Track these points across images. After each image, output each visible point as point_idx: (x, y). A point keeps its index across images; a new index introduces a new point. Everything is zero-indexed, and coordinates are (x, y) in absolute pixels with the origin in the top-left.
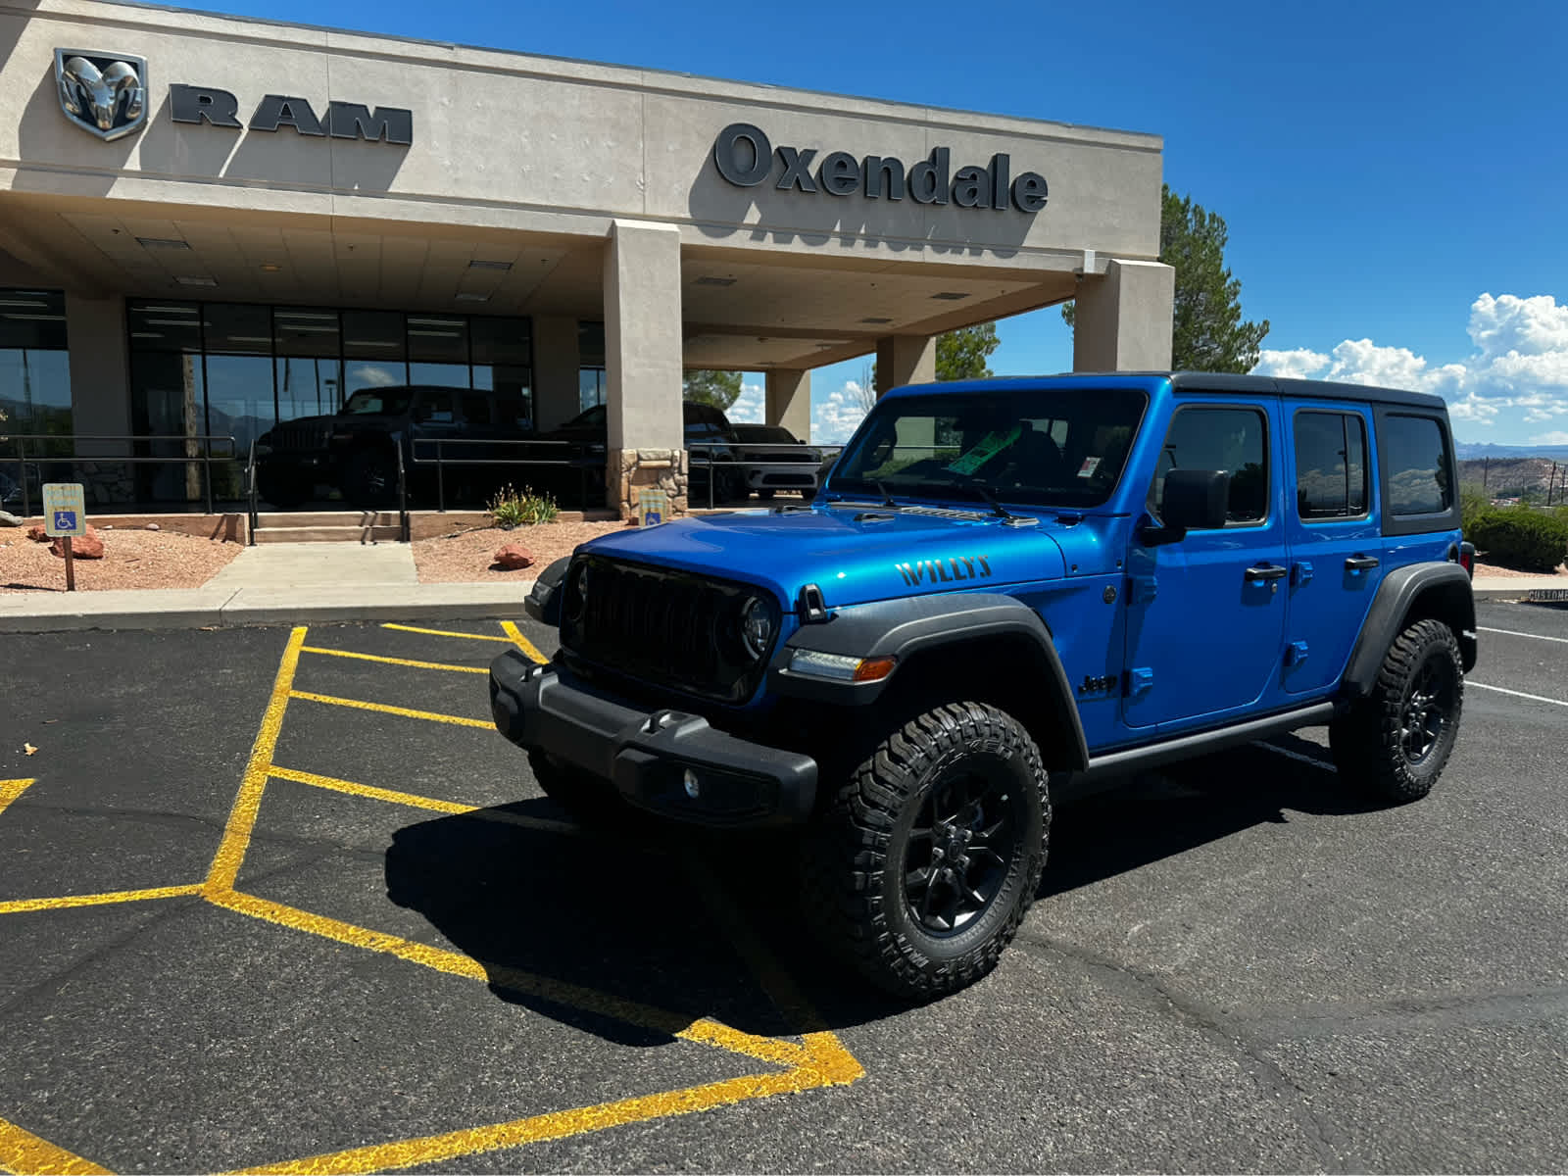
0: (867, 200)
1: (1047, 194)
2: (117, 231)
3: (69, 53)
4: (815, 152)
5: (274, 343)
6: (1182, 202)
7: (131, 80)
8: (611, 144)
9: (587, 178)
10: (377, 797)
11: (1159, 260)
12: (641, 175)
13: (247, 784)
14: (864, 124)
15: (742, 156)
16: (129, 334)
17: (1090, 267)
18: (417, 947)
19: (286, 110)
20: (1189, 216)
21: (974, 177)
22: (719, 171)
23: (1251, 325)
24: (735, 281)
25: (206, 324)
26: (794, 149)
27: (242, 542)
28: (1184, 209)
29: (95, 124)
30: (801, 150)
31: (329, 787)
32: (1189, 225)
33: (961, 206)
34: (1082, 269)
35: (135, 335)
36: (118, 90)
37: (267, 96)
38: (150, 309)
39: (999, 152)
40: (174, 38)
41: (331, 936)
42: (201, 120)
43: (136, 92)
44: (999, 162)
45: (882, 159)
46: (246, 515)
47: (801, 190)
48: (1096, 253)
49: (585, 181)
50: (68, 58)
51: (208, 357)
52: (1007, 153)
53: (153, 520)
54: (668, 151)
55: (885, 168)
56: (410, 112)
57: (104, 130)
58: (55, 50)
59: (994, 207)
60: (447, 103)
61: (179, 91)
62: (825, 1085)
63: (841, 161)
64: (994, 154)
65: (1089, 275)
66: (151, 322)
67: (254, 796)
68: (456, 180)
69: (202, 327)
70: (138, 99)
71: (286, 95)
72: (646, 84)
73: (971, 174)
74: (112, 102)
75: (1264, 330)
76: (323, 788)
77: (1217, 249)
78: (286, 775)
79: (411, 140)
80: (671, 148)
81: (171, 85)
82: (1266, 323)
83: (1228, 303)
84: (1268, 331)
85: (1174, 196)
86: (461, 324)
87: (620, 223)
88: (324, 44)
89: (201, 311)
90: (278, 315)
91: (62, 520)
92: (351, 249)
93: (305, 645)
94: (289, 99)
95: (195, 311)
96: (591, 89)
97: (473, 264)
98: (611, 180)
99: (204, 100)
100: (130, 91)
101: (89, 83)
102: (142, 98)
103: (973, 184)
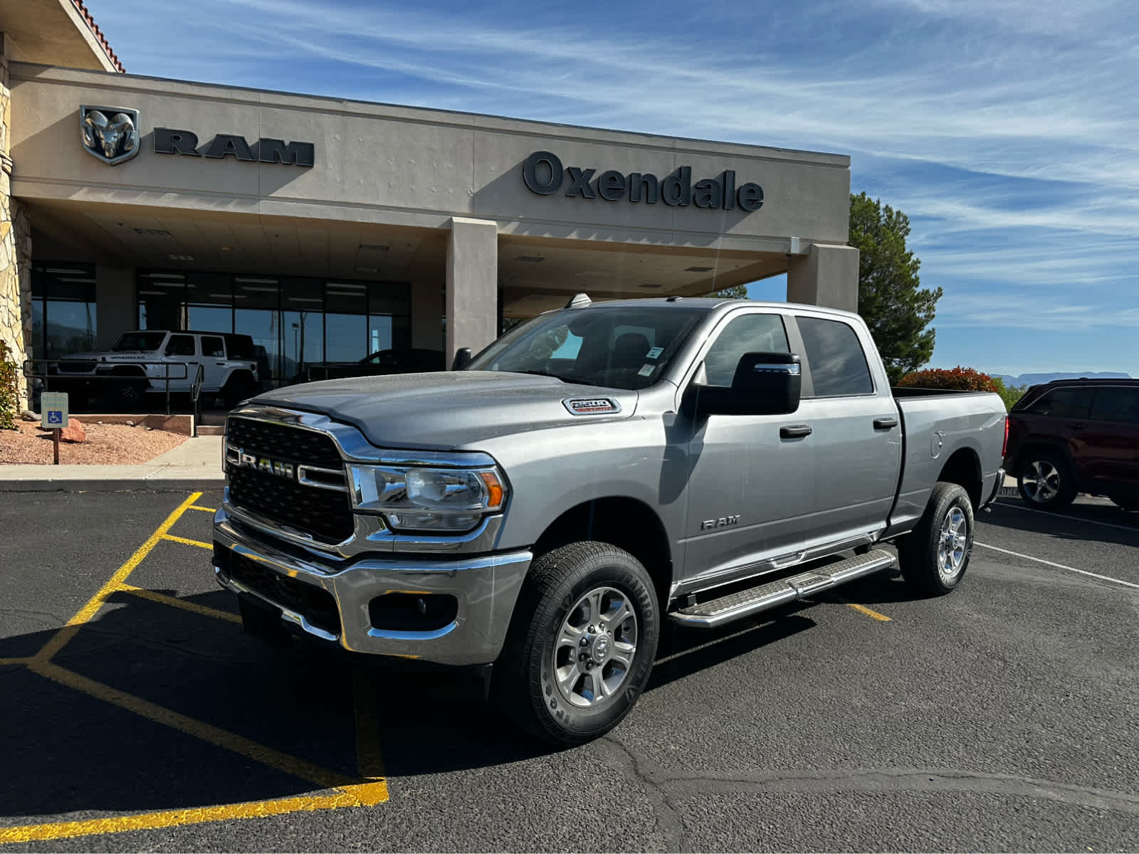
0: (630, 204)
1: (762, 198)
2: (120, 224)
3: (88, 108)
4: (594, 171)
5: (233, 298)
6: (876, 203)
7: (127, 126)
8: (450, 166)
9: (434, 189)
11: (848, 244)
12: (472, 186)
14: (630, 151)
15: (542, 174)
16: (138, 292)
17: (795, 249)
18: (147, 704)
19: (230, 145)
20: (882, 213)
21: (709, 187)
22: (526, 184)
23: (928, 291)
24: (542, 259)
25: (189, 286)
26: (579, 169)
27: (189, 434)
28: (877, 207)
29: (104, 155)
30: (584, 169)
32: (882, 219)
33: (700, 207)
34: (789, 251)
35: (141, 293)
36: (119, 132)
37: (217, 135)
38: (152, 275)
39: (729, 169)
40: (158, 98)
42: (173, 151)
43: (131, 133)
44: (727, 176)
45: (643, 174)
46: (192, 416)
47: (584, 197)
48: (800, 239)
49: (433, 192)
50: (89, 111)
51: (189, 308)
52: (733, 169)
53: (129, 418)
54: (491, 171)
55: (643, 181)
56: (312, 145)
57: (110, 158)
58: (81, 106)
59: (724, 208)
60: (339, 139)
61: (159, 132)
62: (355, 806)
63: (613, 177)
64: (724, 170)
65: (795, 255)
66: (155, 284)
68: (343, 191)
69: (186, 286)
70: (133, 137)
71: (231, 134)
72: (477, 124)
73: (706, 185)
74: (116, 140)
75: (939, 293)
77: (902, 237)
79: (313, 164)
80: (493, 169)
81: (155, 129)
82: (940, 289)
83: (909, 276)
84: (941, 295)
85: (869, 200)
86: (363, 287)
87: (455, 219)
88: (258, 101)
89: (186, 278)
90: (237, 280)
91: (53, 417)
92: (277, 236)
93: (193, 504)
94: (232, 137)
95: (182, 277)
96: (438, 129)
97: (361, 247)
98: (451, 190)
99: (176, 138)
100: (128, 132)
101: (101, 127)
102: (135, 137)
103: (710, 192)
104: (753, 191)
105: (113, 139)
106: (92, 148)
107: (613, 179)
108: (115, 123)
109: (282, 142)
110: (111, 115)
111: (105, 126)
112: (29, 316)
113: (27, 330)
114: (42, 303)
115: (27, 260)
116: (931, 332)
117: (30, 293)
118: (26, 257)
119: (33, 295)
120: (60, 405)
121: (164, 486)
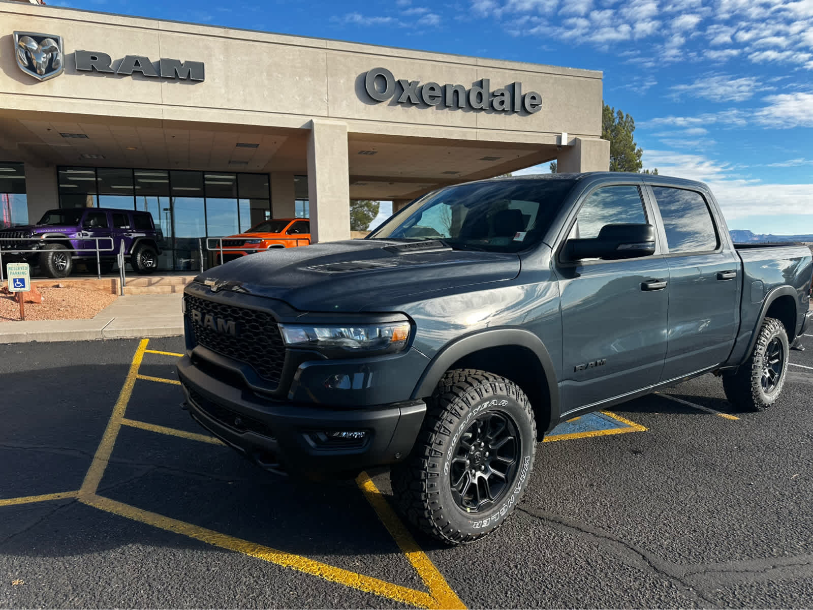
1: (541, 103)
2: (49, 129)
3: (22, 34)
4: (417, 82)
6: (611, 109)
7: (54, 49)
8: (309, 79)
9: (298, 98)
10: (182, 436)
11: (602, 137)
12: (326, 95)
13: (110, 430)
14: (445, 66)
15: (380, 86)
16: (59, 185)
17: (564, 142)
19: (137, 64)
20: (615, 116)
21: (502, 95)
22: (368, 94)
23: (648, 171)
24: (376, 152)
25: (99, 179)
26: (406, 81)
27: (116, 293)
28: (612, 112)
29: (36, 72)
30: (411, 81)
32: (615, 120)
33: (496, 110)
34: (561, 143)
35: (61, 186)
36: (48, 54)
37: (126, 56)
38: (69, 172)
39: (517, 81)
41: (150, 523)
42: (92, 69)
43: (57, 54)
44: (516, 87)
45: (454, 85)
46: (119, 279)
47: (411, 103)
48: (568, 134)
49: (297, 100)
50: (22, 36)
51: (100, 196)
52: (521, 81)
54: (340, 83)
55: (456, 90)
56: (203, 64)
57: (41, 75)
58: (14, 31)
59: (513, 113)
60: (223, 59)
61: (80, 53)
63: (432, 87)
64: (513, 82)
65: (564, 146)
66: (70, 178)
67: (112, 436)
68: (228, 100)
69: (97, 179)
70: (58, 58)
71: (138, 55)
72: (329, 47)
73: (500, 93)
74: (45, 60)
76: (153, 431)
77: (630, 133)
78: (131, 423)
79: (204, 78)
80: (342, 81)
81: (76, 51)
82: (656, 170)
83: (636, 160)
86: (232, 177)
87: (315, 120)
88: (157, 28)
89: (96, 173)
90: (136, 174)
91: (18, 283)
92: (174, 137)
93: (147, 349)
94: (138, 57)
95: (92, 172)
96: (300, 51)
97: (238, 145)
98: (310, 99)
99: (94, 58)
100: (55, 53)
101: (32, 50)
102: (60, 57)
103: (502, 98)
104: (533, 98)
105: (43, 59)
106: (25, 66)
107: (432, 89)
108: (43, 46)
109: (179, 61)
110: (39, 39)
111: (35, 49)
120: (23, 273)
121: (118, 335)
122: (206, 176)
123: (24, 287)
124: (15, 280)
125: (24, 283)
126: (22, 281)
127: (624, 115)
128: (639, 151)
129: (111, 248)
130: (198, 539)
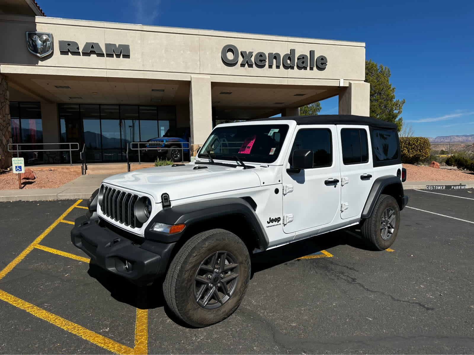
1: (327, 62)
2: (48, 84)
4: (252, 52)
5: (100, 115)
7: (47, 40)
8: (189, 52)
10: (62, 255)
11: (365, 81)
12: (199, 61)
13: (26, 250)
15: (229, 55)
16: (59, 114)
17: (342, 85)
18: (35, 308)
19: (92, 47)
20: (378, 68)
21: (303, 58)
22: (222, 60)
23: (398, 100)
24: (232, 93)
26: (246, 52)
28: (376, 66)
29: (37, 53)
30: (249, 52)
31: (50, 251)
32: (379, 70)
33: (299, 67)
34: (340, 85)
35: (61, 114)
36: (44, 43)
37: (87, 43)
38: (65, 106)
39: (313, 50)
41: (11, 303)
42: (68, 51)
45: (274, 53)
47: (248, 64)
48: (344, 80)
49: (182, 64)
50: (30, 34)
55: (274, 56)
56: (128, 46)
57: (40, 55)
58: (26, 32)
59: (310, 67)
60: (140, 42)
61: (61, 43)
64: (310, 50)
65: (342, 87)
67: (25, 254)
68: (143, 65)
69: (80, 111)
70: (50, 45)
71: (92, 42)
72: (200, 33)
74: (43, 46)
75: (404, 102)
76: (48, 252)
77: (387, 78)
78: (40, 247)
79: (129, 54)
80: (208, 53)
81: (60, 41)
82: (404, 100)
83: (391, 95)
86: (156, 108)
87: (192, 76)
88: (104, 27)
90: (102, 107)
91: (18, 168)
92: (116, 86)
93: (78, 205)
95: (78, 106)
96: (183, 36)
97: (153, 90)
98: (189, 64)
99: (69, 45)
101: (35, 41)
103: (304, 60)
104: (322, 59)
105: (41, 46)
106: (32, 50)
107: (261, 56)
108: (42, 39)
109: (115, 45)
110: (40, 35)
112: (10, 126)
113: (9, 131)
114: (18, 120)
115: (7, 101)
116: (400, 119)
117: (9, 115)
118: (7, 100)
119: (11, 117)
120: (20, 163)
121: (66, 197)
122: (141, 108)
123: (21, 171)
124: (16, 167)
125: (21, 168)
126: (20, 167)
127: (384, 67)
128: (393, 89)
129: (78, 149)
130: (30, 313)
